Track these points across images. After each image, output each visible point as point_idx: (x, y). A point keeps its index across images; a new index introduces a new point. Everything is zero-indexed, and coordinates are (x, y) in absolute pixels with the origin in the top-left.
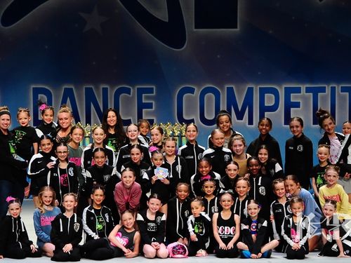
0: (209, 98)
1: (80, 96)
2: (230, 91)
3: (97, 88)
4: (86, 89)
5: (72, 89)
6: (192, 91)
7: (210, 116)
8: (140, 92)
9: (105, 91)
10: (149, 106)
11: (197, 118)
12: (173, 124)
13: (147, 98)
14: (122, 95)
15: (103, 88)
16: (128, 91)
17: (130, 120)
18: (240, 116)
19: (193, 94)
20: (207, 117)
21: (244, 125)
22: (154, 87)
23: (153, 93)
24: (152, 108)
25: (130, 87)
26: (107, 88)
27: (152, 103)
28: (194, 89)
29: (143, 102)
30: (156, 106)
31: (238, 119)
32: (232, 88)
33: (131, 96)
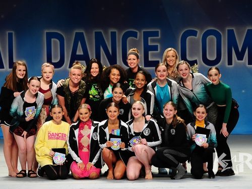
0: (211, 40)
1: (90, 40)
2: (231, 33)
3: (106, 33)
4: (95, 32)
5: (83, 33)
6: (195, 33)
7: (212, 57)
8: (147, 35)
9: (113, 34)
10: (155, 48)
11: (199, 59)
13: (153, 41)
14: (129, 39)
15: (111, 32)
16: (135, 35)
18: (240, 57)
19: (196, 36)
20: (209, 57)
21: (244, 65)
22: (159, 31)
23: (158, 36)
24: (157, 50)
25: (137, 31)
26: (115, 32)
27: (157, 46)
28: (197, 32)
29: (149, 44)
30: (161, 48)
31: (238, 60)
32: (233, 30)
33: (137, 39)
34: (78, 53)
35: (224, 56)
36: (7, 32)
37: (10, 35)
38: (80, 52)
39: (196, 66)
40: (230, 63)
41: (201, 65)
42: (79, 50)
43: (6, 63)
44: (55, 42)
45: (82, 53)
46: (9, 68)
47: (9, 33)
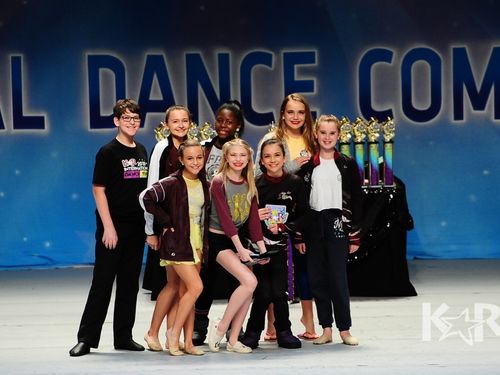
0: (421, 70)
2: (460, 55)
3: (209, 55)
4: (187, 55)
5: (162, 56)
6: (387, 57)
7: (422, 104)
8: (290, 61)
9: (224, 59)
10: (307, 87)
11: (397, 108)
12: (353, 121)
13: (303, 72)
14: (256, 68)
15: (220, 55)
16: (267, 60)
17: (271, 114)
18: (479, 103)
19: (390, 62)
20: (417, 105)
21: (487, 119)
22: (316, 51)
23: (314, 62)
24: (312, 91)
25: (271, 52)
26: (227, 55)
27: (312, 81)
28: (391, 54)
29: (296, 79)
30: (319, 87)
31: (475, 109)
32: (464, 49)
33: (272, 69)
34: (152, 98)
35: (447, 101)
36: (10, 56)
37: (16, 62)
39: (390, 122)
40: (459, 115)
41: (401, 121)
42: (155, 91)
43: (8, 120)
44: (106, 75)
45: (161, 98)
46: (15, 127)
47: (13, 58)
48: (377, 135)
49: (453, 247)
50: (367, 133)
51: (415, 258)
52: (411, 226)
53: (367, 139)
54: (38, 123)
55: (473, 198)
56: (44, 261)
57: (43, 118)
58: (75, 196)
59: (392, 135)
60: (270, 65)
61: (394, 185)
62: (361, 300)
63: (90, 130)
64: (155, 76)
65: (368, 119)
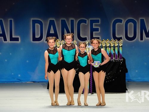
0: (131, 25)
3: (68, 20)
4: (61, 20)
5: (54, 20)
6: (121, 21)
7: (131, 35)
8: (92, 22)
11: (123, 36)
12: (110, 40)
13: (96, 25)
14: (82, 24)
15: (71, 20)
16: (85, 22)
17: (86, 38)
19: (122, 23)
20: (129, 36)
22: (100, 19)
23: (99, 23)
24: (98, 31)
25: (86, 19)
26: (73, 20)
27: (98, 28)
28: (122, 20)
29: (94, 27)
30: (100, 30)
31: (146, 37)
32: (144, 19)
33: (86, 24)
34: (51, 32)
35: (138, 35)
36: (9, 20)
37: (11, 21)
38: (52, 32)
39: (121, 41)
40: (142, 39)
41: (124, 40)
42: (52, 31)
43: (8, 38)
44: (37, 25)
45: (53, 33)
46: (10, 41)
47: (10, 20)
48: (117, 44)
49: (139, 78)
50: (114, 44)
51: (128, 81)
52: (127, 72)
53: (114, 45)
54: (17, 39)
55: (145, 64)
56: (18, 80)
57: (18, 38)
58: (27, 61)
59: (122, 45)
60: (86, 23)
61: (122, 59)
62: (112, 93)
63: (32, 42)
64: (52, 26)
65: (115, 40)
